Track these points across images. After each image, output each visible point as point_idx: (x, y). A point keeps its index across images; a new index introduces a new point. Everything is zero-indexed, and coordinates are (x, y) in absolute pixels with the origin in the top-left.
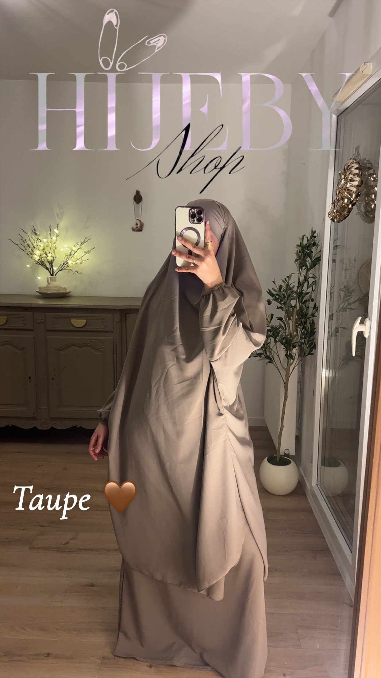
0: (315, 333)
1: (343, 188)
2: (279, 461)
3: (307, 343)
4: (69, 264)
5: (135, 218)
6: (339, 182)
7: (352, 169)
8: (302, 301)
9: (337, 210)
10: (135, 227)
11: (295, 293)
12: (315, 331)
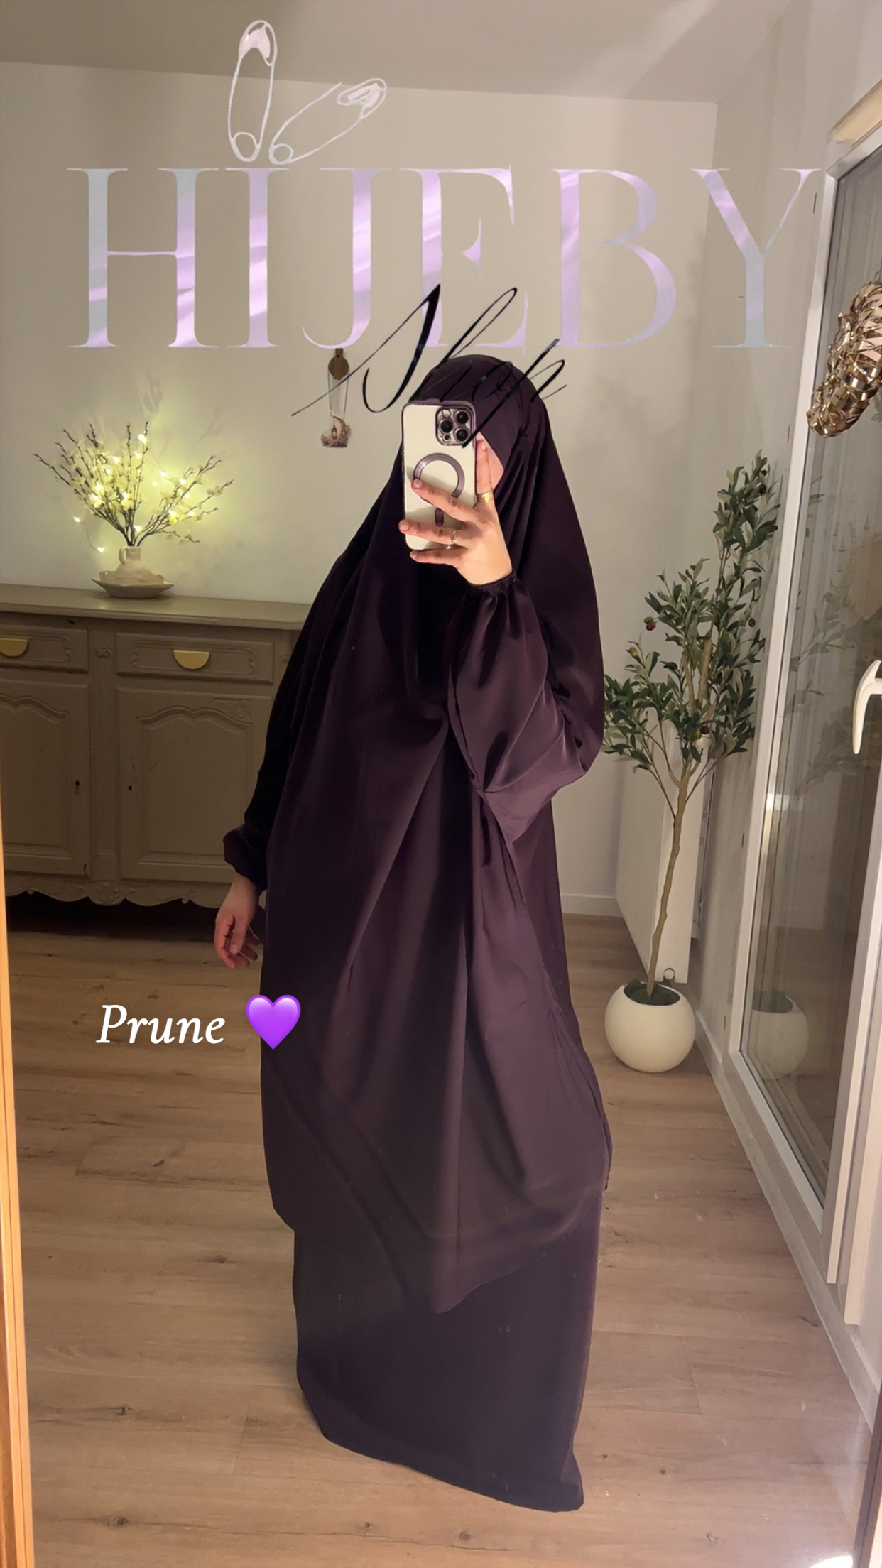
1: (846, 353)
2: (652, 995)
3: (732, 724)
4: (170, 519)
5: (331, 414)
6: (835, 339)
7: (873, 308)
8: (725, 625)
9: (831, 405)
10: (328, 434)
11: (707, 607)
12: (753, 698)
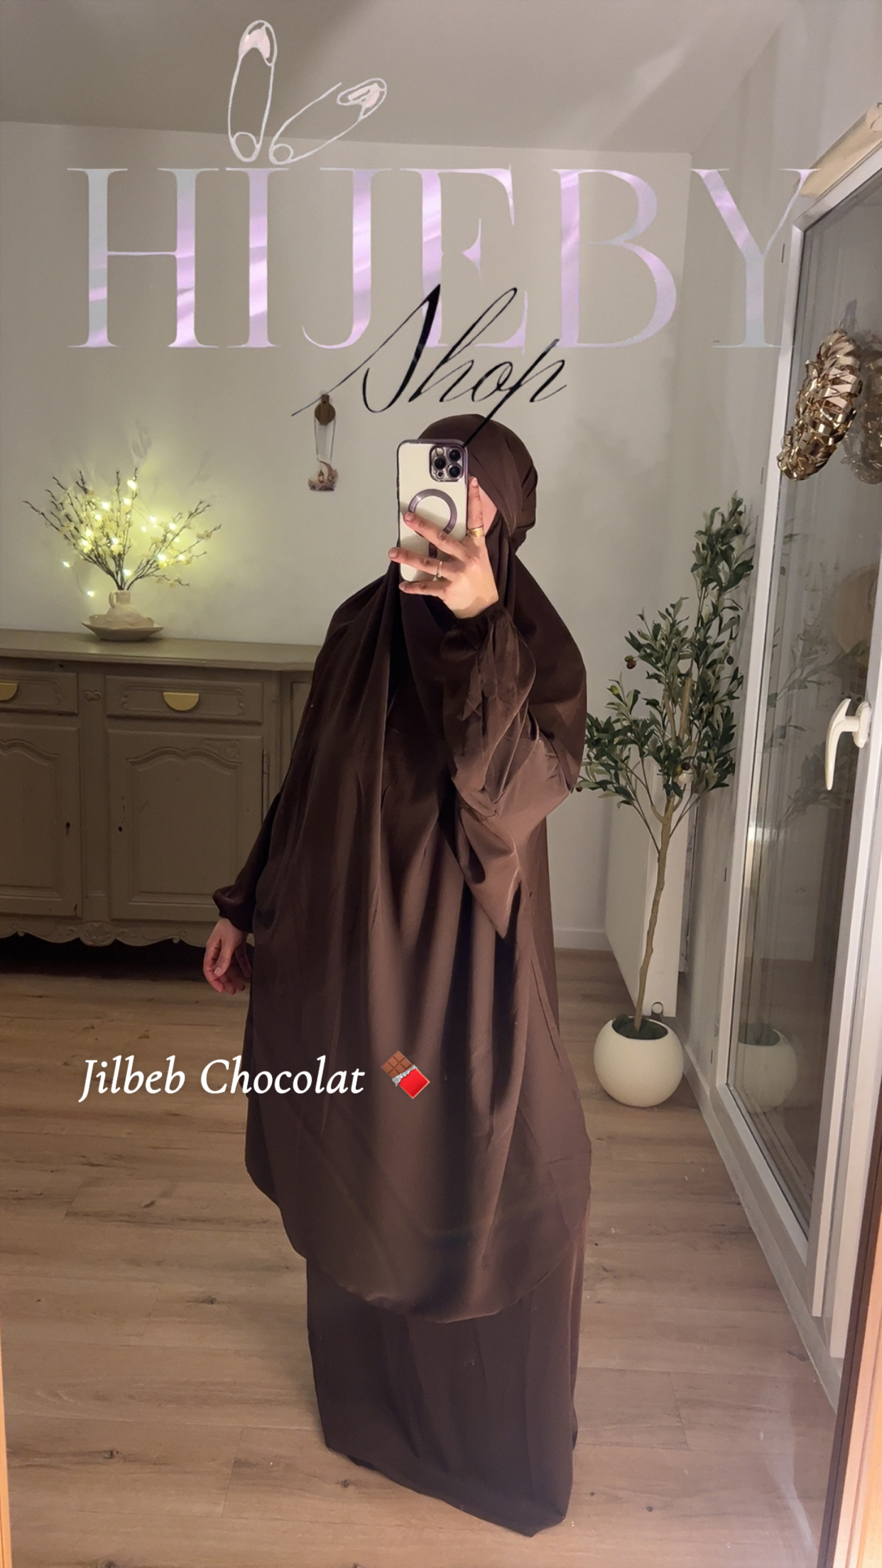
0: (734, 737)
1: (813, 399)
2: (640, 1030)
3: (713, 759)
4: (160, 563)
5: (318, 459)
6: (804, 386)
7: (838, 356)
8: (704, 662)
9: (799, 450)
10: (315, 479)
11: (687, 645)
12: (733, 734)
